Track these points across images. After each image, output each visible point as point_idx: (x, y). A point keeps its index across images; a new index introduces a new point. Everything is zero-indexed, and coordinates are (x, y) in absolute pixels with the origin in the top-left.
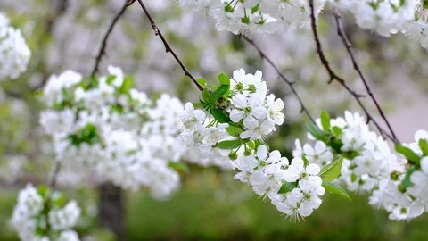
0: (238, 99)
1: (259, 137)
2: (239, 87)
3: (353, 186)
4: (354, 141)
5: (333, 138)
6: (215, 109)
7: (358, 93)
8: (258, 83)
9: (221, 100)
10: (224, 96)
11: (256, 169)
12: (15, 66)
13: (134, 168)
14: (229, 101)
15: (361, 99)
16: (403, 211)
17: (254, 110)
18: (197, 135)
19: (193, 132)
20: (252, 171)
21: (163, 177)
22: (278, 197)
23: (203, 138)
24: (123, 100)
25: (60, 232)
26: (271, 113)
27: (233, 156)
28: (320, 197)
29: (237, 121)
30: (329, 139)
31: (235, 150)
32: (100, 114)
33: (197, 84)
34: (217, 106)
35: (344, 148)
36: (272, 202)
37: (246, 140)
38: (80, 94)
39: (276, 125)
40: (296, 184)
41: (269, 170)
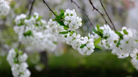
0: (67, 18)
1: (74, 30)
2: (68, 15)
3: (107, 48)
4: (107, 34)
5: (100, 33)
6: (59, 21)
7: (102, 14)
8: (73, 13)
9: (62, 18)
10: (62, 17)
11: (72, 40)
12: (5, 12)
13: (43, 43)
14: (64, 19)
15: (104, 16)
16: (123, 55)
17: (72, 21)
18: (53, 29)
19: (52, 29)
20: (71, 41)
21: (52, 46)
22: (80, 49)
23: (55, 30)
24: (39, 23)
25: (21, 62)
26: (78, 22)
27: (66, 37)
28: (93, 49)
29: (67, 25)
30: (99, 33)
31: (66, 34)
32: (32, 27)
33: (54, 14)
34: (60, 20)
35: (104, 36)
36: (79, 51)
37: (70, 31)
38: (26, 21)
39: (79, 26)
40: (85, 45)
41: (77, 40)
